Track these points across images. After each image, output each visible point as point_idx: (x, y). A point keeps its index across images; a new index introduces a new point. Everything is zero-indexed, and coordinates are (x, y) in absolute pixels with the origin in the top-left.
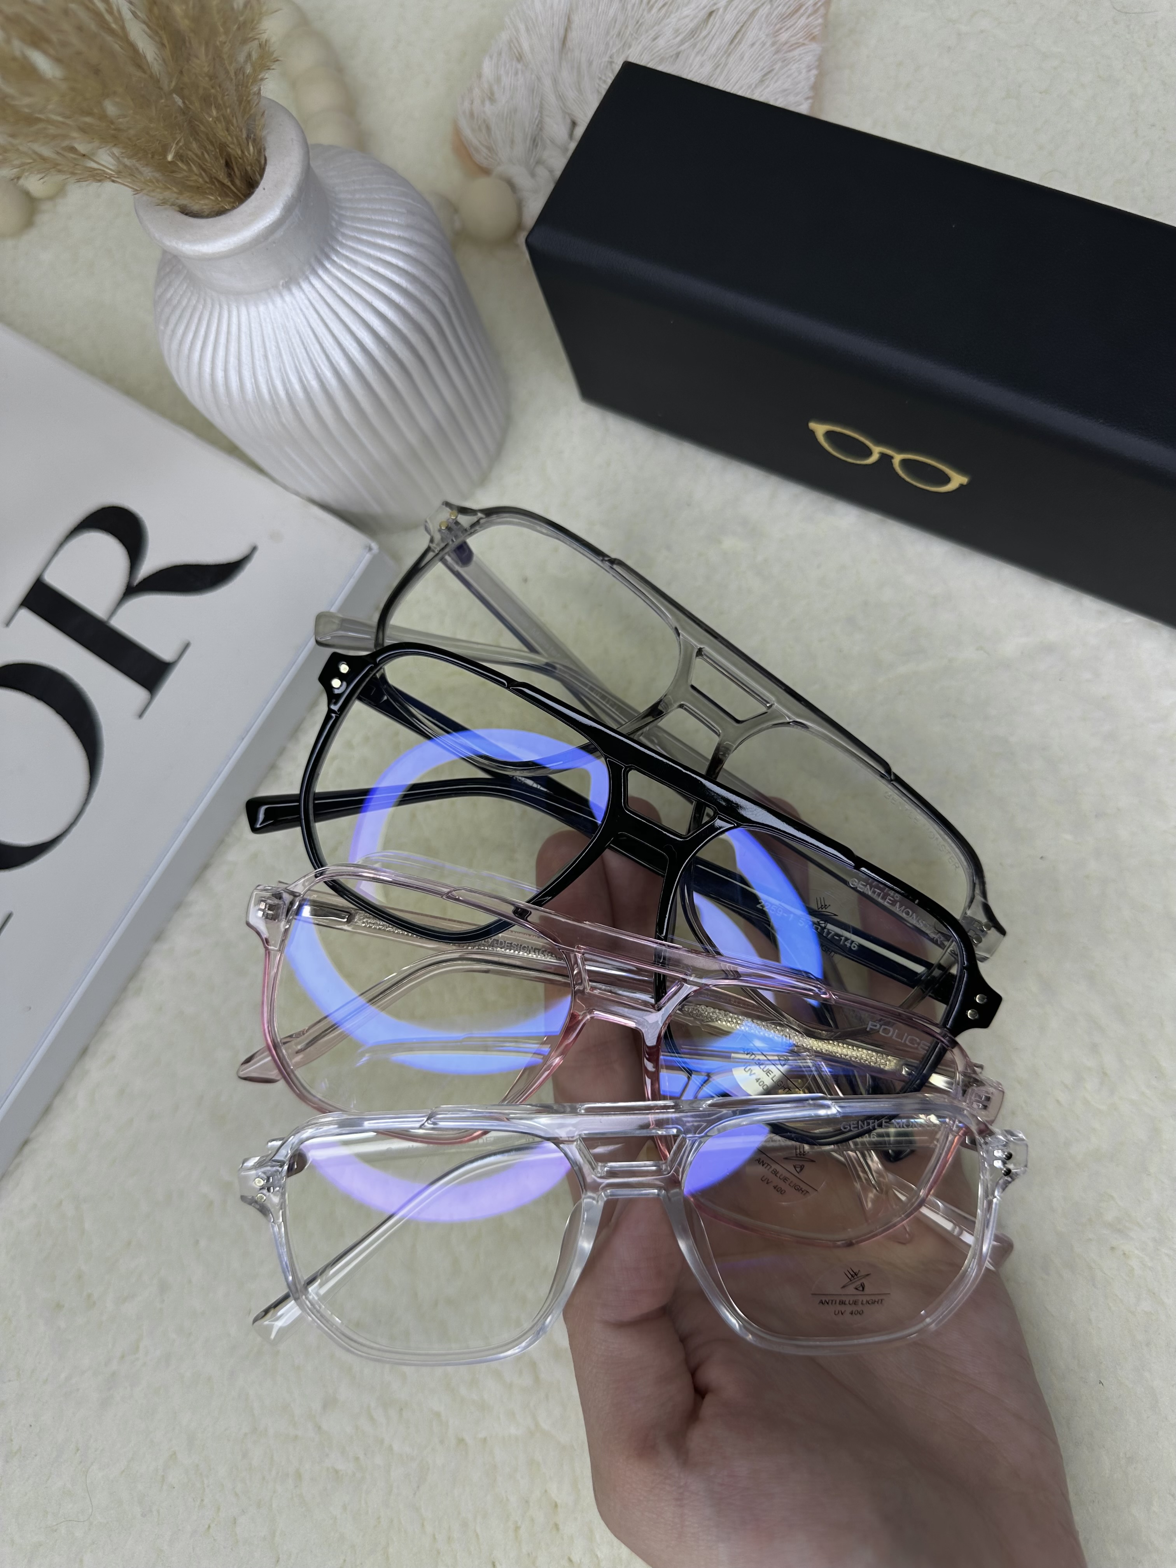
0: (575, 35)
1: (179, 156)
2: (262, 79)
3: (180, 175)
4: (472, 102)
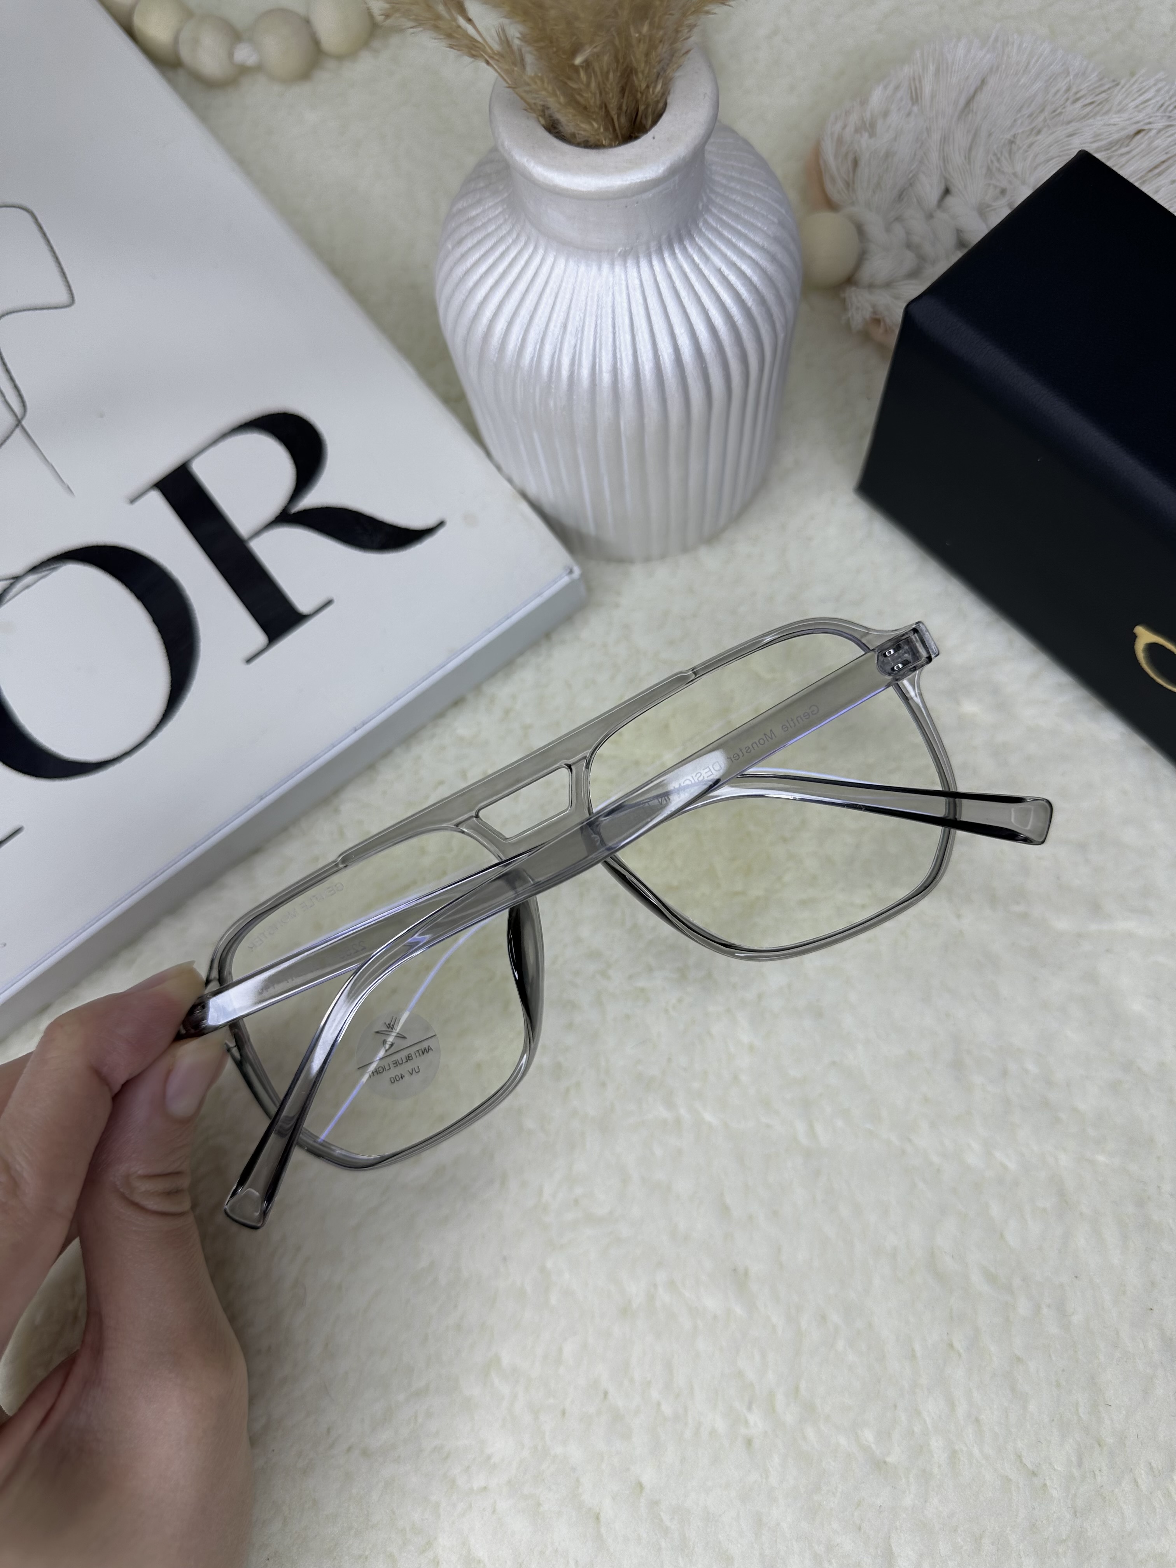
0: (983, 98)
1: (587, 64)
3: (575, 86)
4: (844, 127)
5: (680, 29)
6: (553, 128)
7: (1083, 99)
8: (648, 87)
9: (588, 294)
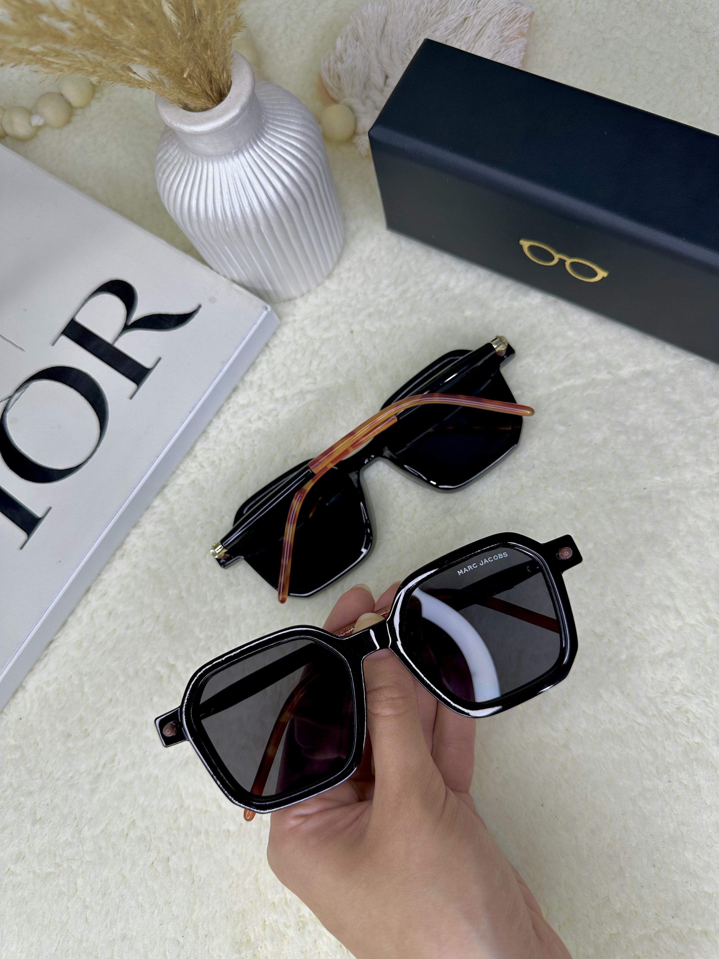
0: (389, 28)
1: (189, 76)
2: (234, 37)
3: (188, 86)
4: (329, 63)
5: (225, 48)
6: (186, 107)
7: (435, 13)
8: (221, 77)
9: (227, 175)
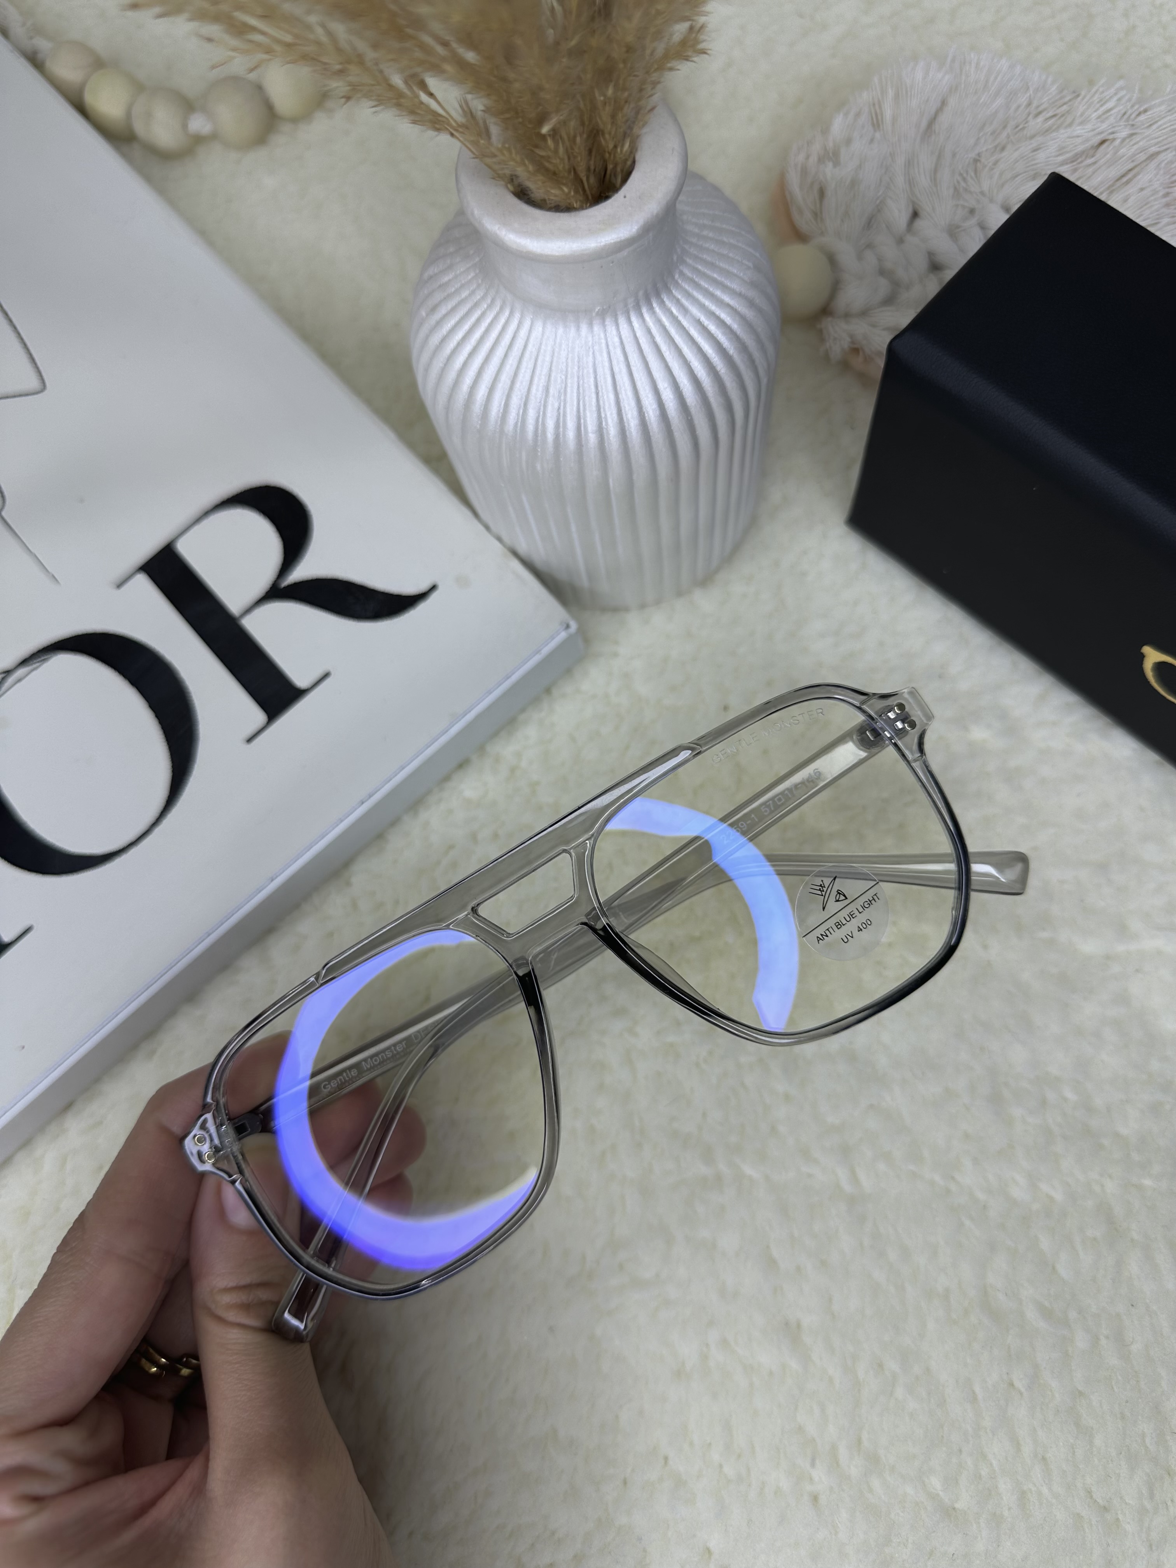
1: (554, 132)
2: (671, 69)
3: (542, 153)
4: (808, 157)
5: (644, 88)
6: (523, 194)
7: (1045, 112)
8: (615, 147)
9: (568, 355)
